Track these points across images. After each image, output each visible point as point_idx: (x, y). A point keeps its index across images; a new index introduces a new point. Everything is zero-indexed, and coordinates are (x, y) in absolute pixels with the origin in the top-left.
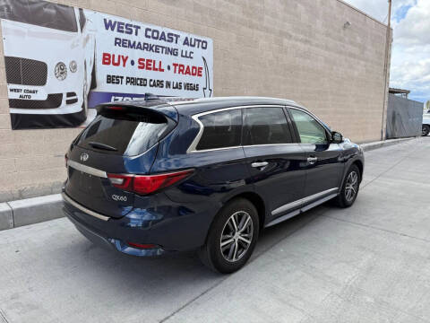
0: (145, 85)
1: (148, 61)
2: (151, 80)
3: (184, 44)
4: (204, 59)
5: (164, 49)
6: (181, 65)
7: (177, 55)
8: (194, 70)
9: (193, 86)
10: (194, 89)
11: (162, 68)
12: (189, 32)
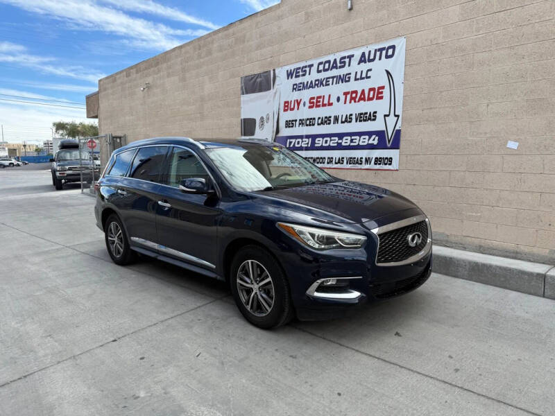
0: (313, 125)
1: (318, 98)
2: (319, 118)
3: (359, 64)
4: (388, 73)
5: (335, 79)
6: (353, 92)
7: (349, 81)
8: (372, 93)
9: (368, 115)
10: (370, 119)
11: (331, 102)
12: (367, 45)
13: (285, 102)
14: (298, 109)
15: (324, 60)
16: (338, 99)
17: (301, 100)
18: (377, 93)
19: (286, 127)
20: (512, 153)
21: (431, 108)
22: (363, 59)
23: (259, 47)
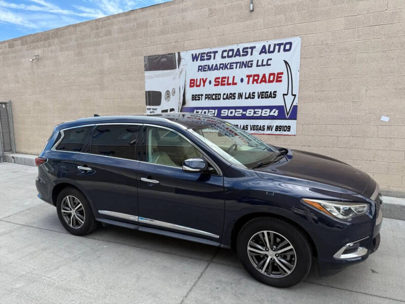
0: (219, 99)
1: (223, 78)
2: (224, 94)
3: (260, 54)
4: (286, 62)
5: (239, 64)
6: (255, 76)
7: (251, 67)
8: (272, 77)
9: (269, 94)
10: (270, 96)
11: (235, 82)
12: (267, 39)
13: (191, 80)
14: (204, 86)
15: (228, 48)
16: (242, 80)
17: (206, 79)
18: (278, 78)
19: (193, 100)
20: (384, 124)
21: (322, 91)
22: (263, 51)
23: (163, 32)
